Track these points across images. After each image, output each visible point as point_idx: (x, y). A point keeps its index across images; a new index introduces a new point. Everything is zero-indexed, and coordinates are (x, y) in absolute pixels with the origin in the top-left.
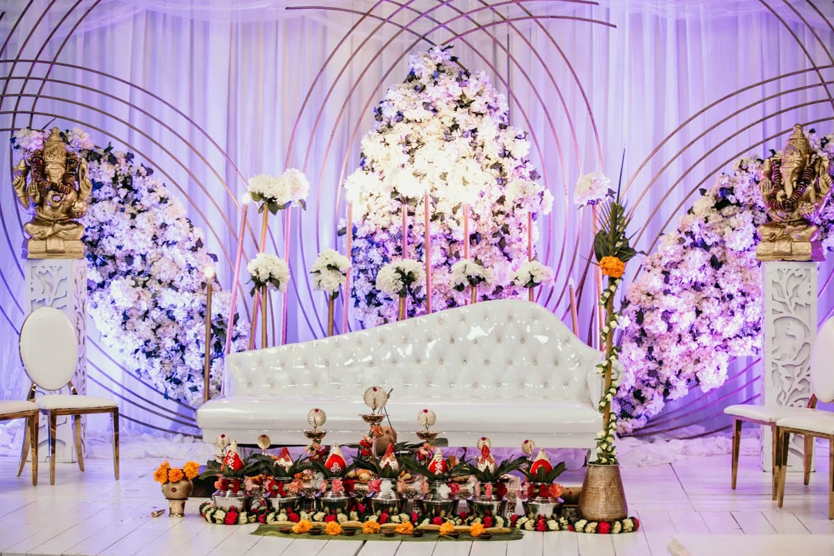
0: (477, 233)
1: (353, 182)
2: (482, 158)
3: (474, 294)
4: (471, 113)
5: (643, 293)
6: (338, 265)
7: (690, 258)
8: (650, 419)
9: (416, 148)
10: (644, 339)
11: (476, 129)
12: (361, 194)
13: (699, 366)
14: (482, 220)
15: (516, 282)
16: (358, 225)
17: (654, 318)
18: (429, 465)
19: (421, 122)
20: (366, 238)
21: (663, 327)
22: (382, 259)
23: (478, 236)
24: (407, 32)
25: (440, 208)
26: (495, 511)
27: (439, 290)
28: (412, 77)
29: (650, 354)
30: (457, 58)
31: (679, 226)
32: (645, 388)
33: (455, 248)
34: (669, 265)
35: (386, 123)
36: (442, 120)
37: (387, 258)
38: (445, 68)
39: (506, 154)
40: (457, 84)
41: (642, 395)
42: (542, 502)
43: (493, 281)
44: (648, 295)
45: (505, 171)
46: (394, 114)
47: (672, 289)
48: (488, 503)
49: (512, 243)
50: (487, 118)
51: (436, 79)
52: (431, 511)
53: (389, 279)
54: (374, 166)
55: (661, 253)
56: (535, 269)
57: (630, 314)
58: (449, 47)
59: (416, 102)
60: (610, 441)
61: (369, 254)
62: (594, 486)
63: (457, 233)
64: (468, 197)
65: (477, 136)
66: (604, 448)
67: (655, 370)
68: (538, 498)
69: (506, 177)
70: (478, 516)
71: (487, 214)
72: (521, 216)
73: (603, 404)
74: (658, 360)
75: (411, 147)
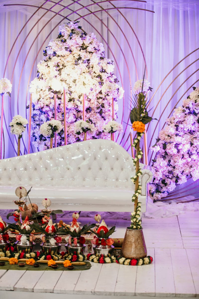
0: (90, 107)
1: (33, 84)
2: (92, 73)
3: (85, 136)
4: (87, 52)
5: (166, 135)
6: (22, 123)
7: (188, 119)
8: (169, 193)
9: (62, 68)
10: (166, 156)
11: (89, 59)
12: (37, 89)
13: (192, 169)
14: (92, 101)
15: (105, 131)
16: (35, 103)
17: (171, 147)
18: (46, 228)
19: (64, 56)
20: (39, 109)
21: (175, 151)
22: (46, 119)
23: (90, 109)
24: (59, 15)
25: (73, 96)
26: (79, 251)
27: (72, 133)
28: (60, 36)
29: (169, 163)
30: (81, 27)
31: (183, 104)
32: (167, 179)
33: (80, 114)
34: (178, 122)
35: (49, 57)
36: (74, 55)
37: (49, 119)
38: (76, 31)
39: (103, 71)
40: (81, 39)
41: (165, 182)
42: (103, 248)
43: (94, 130)
44: (169, 136)
45: (103, 79)
46: (52, 53)
47: (180, 133)
48: (76, 248)
49: (106, 112)
50: (94, 54)
51: (71, 37)
52: (46, 251)
53: (45, 129)
54: (43, 76)
55: (174, 117)
56: (114, 124)
57: (160, 145)
58: (78, 22)
59: (62, 47)
60: (137, 217)
61: (40, 117)
62: (129, 241)
63: (80, 107)
64: (85, 91)
65: (90, 62)
66: (135, 221)
67: (172, 171)
68: (101, 246)
69: (103, 81)
70: (70, 254)
71: (94, 99)
72: (110, 99)
73: (134, 198)
74: (173, 166)
75: (59, 68)
